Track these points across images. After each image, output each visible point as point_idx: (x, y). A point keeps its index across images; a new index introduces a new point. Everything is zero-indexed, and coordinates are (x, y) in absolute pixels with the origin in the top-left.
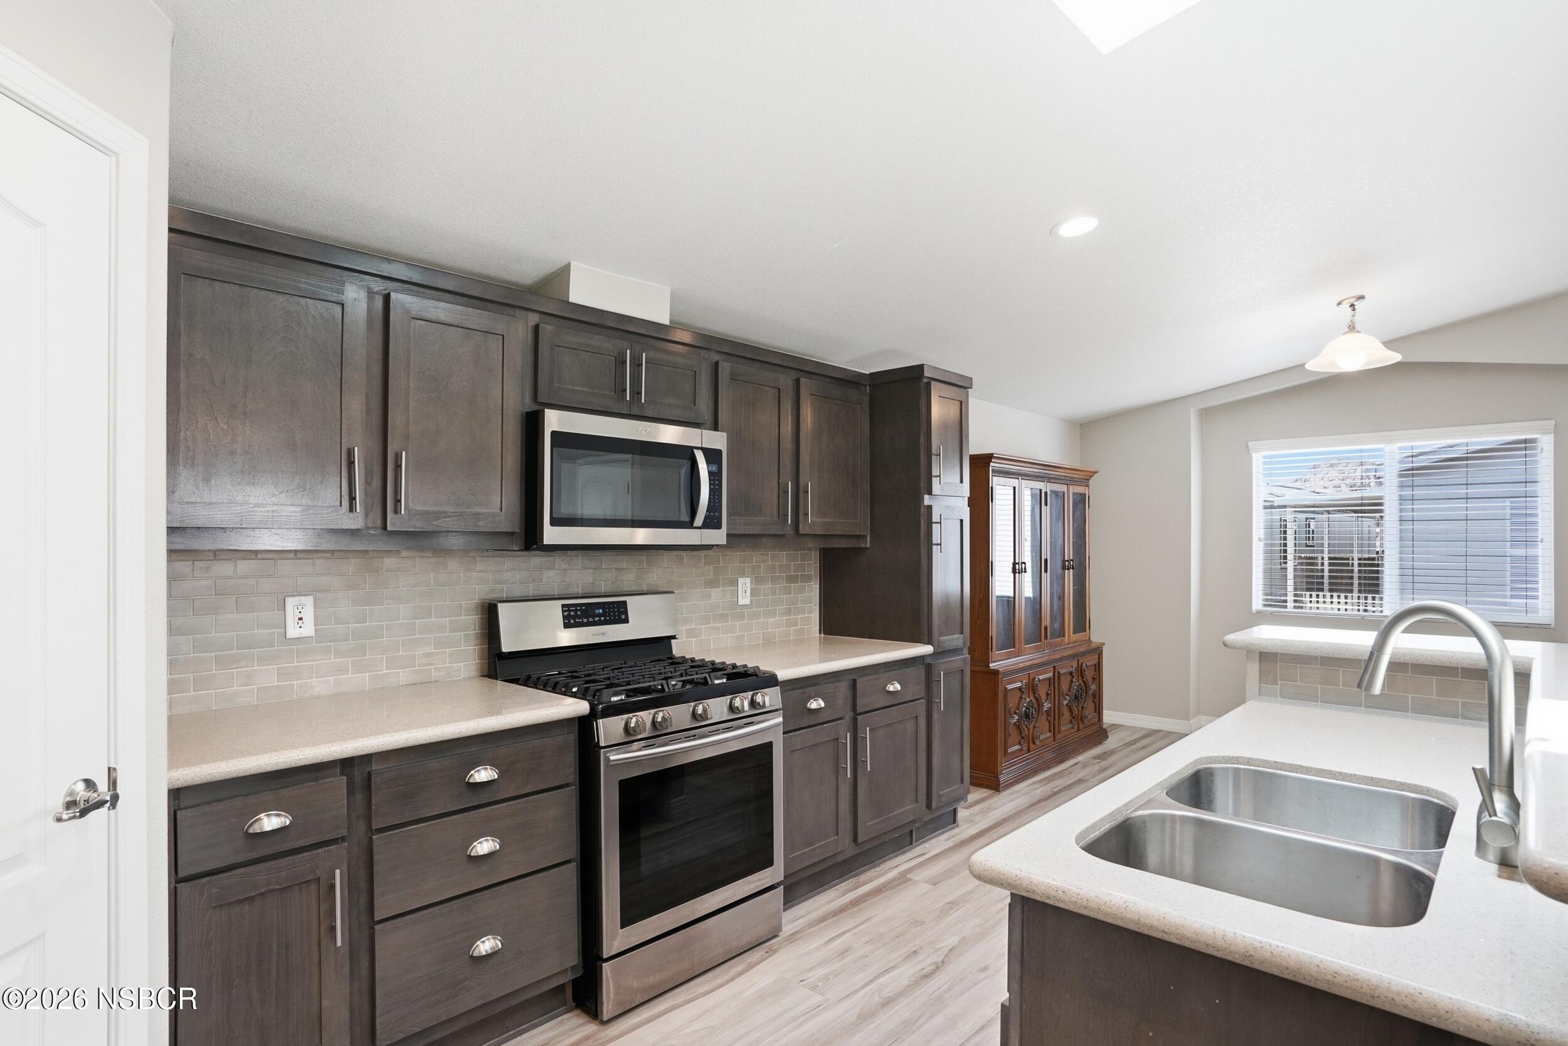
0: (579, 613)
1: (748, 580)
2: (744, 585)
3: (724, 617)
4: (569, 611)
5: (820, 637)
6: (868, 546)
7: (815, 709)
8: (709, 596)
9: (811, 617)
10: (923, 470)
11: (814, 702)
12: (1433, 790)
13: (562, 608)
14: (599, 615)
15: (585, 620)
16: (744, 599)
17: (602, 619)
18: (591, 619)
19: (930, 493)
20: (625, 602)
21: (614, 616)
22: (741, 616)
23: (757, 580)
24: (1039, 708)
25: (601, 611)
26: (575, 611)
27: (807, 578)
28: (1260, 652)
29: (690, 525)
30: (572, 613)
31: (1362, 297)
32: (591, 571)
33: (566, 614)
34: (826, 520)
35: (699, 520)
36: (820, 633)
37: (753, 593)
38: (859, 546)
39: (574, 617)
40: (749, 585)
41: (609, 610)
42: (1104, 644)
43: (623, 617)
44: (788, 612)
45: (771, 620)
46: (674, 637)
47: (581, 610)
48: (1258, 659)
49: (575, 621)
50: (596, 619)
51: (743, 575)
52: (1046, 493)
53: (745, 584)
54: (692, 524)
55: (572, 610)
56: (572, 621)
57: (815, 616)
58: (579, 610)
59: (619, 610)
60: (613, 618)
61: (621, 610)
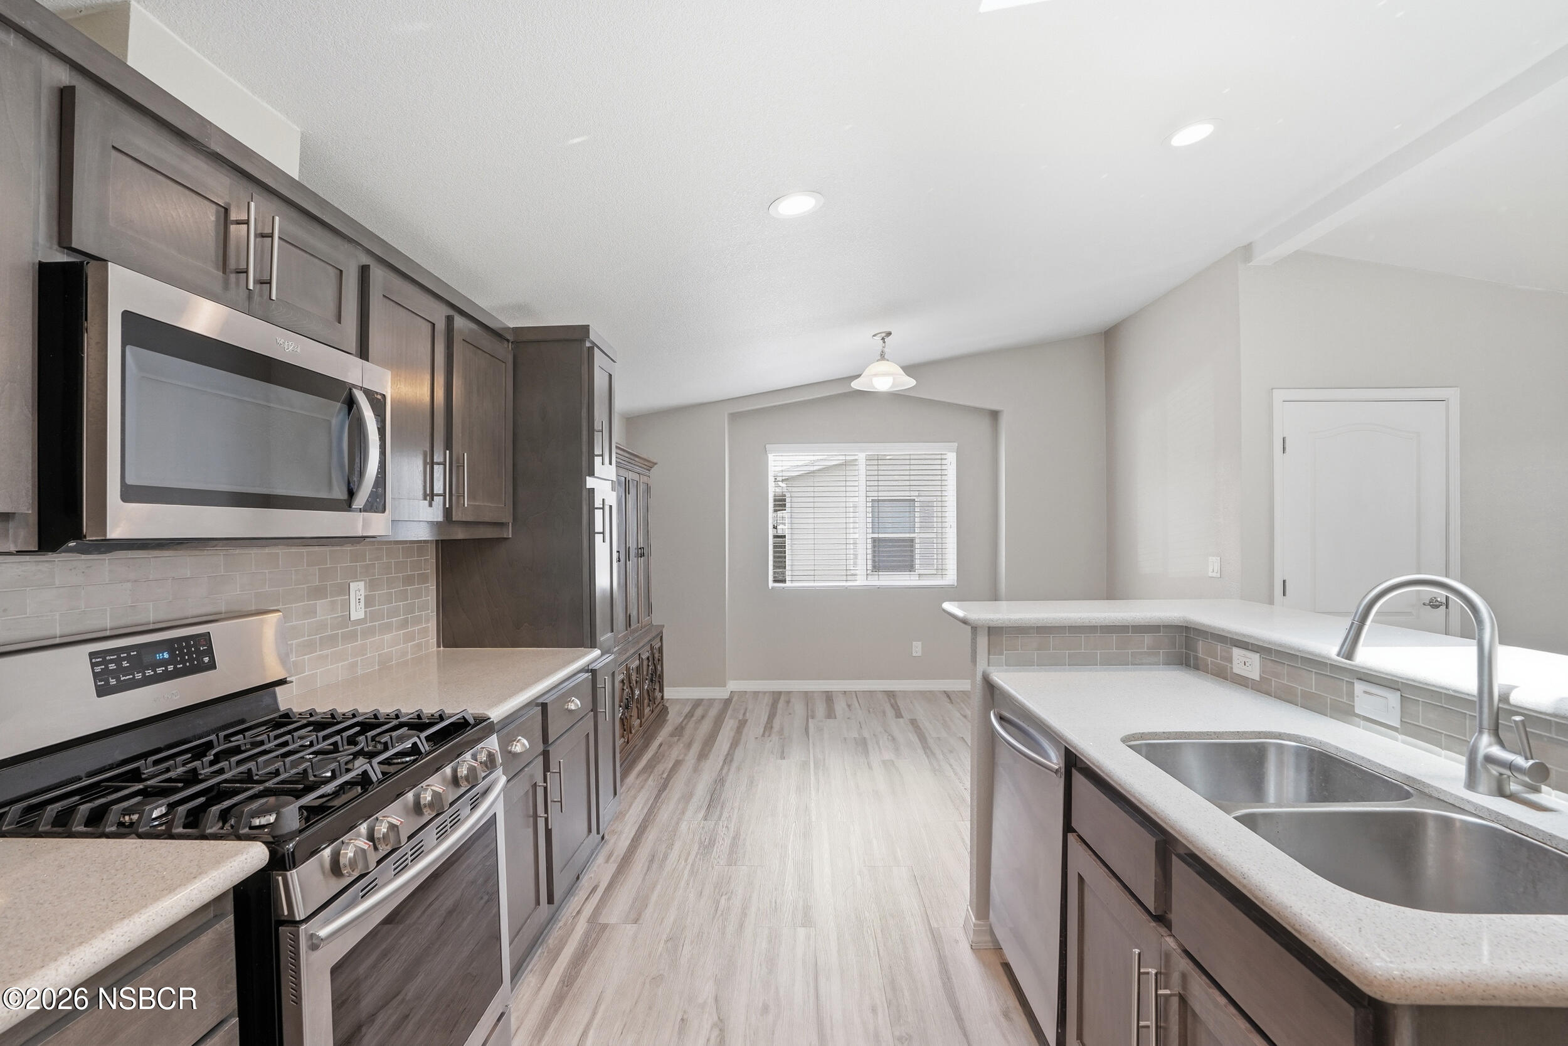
0: (125, 664)
1: (361, 585)
2: (357, 592)
3: (333, 639)
4: (105, 663)
5: (438, 652)
6: (510, 536)
7: (521, 753)
8: (312, 612)
9: (428, 627)
10: (585, 448)
11: (518, 744)
12: (1285, 733)
13: (90, 659)
14: (164, 663)
15: (139, 676)
16: (357, 612)
17: (171, 668)
18: (149, 672)
19: (591, 473)
20: (207, 636)
21: (191, 660)
22: (351, 636)
23: (372, 585)
24: (632, 696)
25: (166, 655)
26: (118, 662)
27: (423, 579)
28: (989, 628)
29: (347, 504)
30: (112, 666)
31: (889, 334)
32: (129, 585)
33: (98, 669)
34: (477, 504)
35: (361, 500)
36: (439, 646)
37: (369, 602)
38: (501, 536)
39: (115, 674)
40: (362, 592)
41: (181, 651)
42: (663, 626)
43: (206, 659)
44: (404, 624)
45: (387, 637)
46: (282, 682)
47: (128, 659)
48: (987, 633)
49: (118, 680)
50: (159, 670)
51: (355, 579)
52: (629, 481)
53: (358, 589)
54: (350, 506)
55: (111, 661)
56: (113, 682)
57: (432, 625)
58: (124, 659)
59: (197, 649)
60: (188, 664)
61: (201, 649)
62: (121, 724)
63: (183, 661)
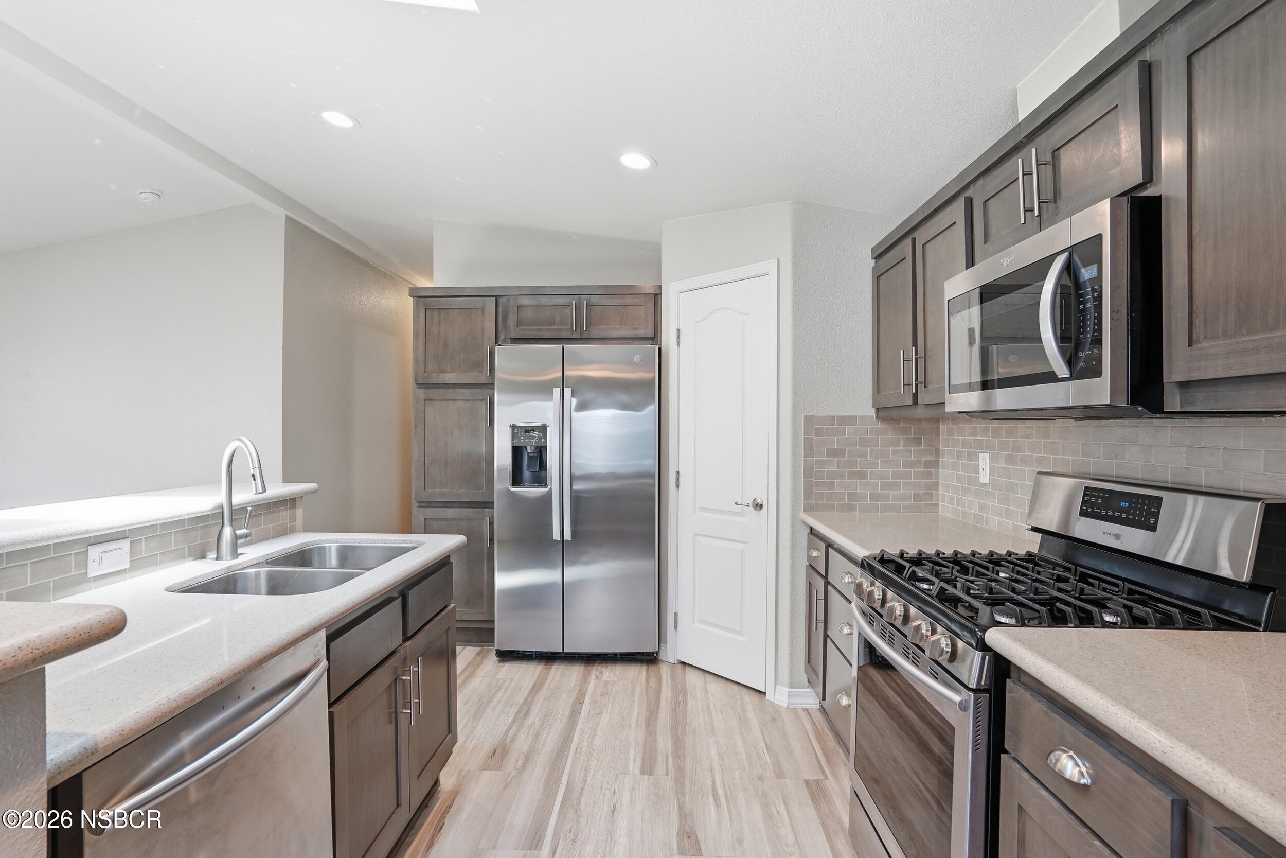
0: (1100, 501)
4: (1091, 495)
13: (1085, 491)
14: (1122, 510)
15: (1104, 512)
17: (1124, 515)
18: (1110, 513)
20: (1160, 501)
21: (1141, 515)
25: (1127, 506)
26: (1097, 498)
30: (1093, 499)
33: (1086, 498)
39: (1093, 505)
41: (1137, 505)
43: (1152, 521)
47: (1103, 498)
49: (1093, 510)
50: (1116, 514)
55: (1094, 496)
56: (1090, 510)
58: (1100, 497)
59: (1149, 509)
60: (1137, 518)
61: (1152, 510)
62: (1088, 540)
63: (1134, 515)
